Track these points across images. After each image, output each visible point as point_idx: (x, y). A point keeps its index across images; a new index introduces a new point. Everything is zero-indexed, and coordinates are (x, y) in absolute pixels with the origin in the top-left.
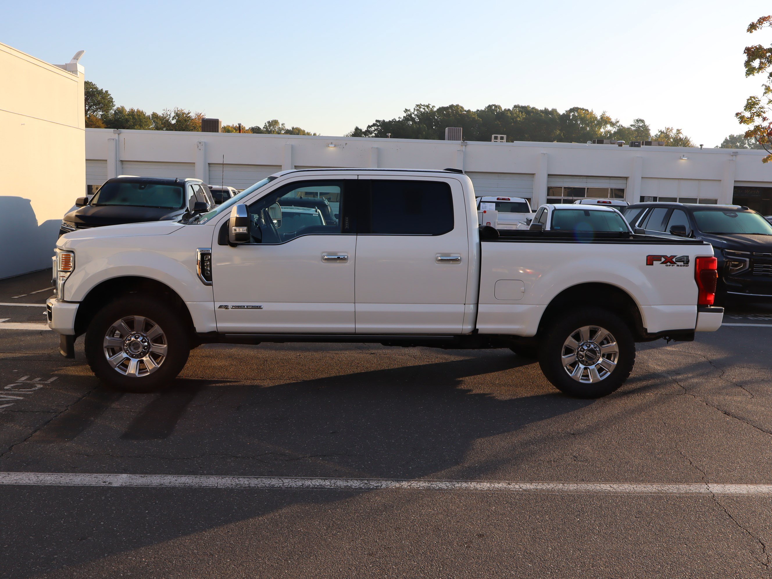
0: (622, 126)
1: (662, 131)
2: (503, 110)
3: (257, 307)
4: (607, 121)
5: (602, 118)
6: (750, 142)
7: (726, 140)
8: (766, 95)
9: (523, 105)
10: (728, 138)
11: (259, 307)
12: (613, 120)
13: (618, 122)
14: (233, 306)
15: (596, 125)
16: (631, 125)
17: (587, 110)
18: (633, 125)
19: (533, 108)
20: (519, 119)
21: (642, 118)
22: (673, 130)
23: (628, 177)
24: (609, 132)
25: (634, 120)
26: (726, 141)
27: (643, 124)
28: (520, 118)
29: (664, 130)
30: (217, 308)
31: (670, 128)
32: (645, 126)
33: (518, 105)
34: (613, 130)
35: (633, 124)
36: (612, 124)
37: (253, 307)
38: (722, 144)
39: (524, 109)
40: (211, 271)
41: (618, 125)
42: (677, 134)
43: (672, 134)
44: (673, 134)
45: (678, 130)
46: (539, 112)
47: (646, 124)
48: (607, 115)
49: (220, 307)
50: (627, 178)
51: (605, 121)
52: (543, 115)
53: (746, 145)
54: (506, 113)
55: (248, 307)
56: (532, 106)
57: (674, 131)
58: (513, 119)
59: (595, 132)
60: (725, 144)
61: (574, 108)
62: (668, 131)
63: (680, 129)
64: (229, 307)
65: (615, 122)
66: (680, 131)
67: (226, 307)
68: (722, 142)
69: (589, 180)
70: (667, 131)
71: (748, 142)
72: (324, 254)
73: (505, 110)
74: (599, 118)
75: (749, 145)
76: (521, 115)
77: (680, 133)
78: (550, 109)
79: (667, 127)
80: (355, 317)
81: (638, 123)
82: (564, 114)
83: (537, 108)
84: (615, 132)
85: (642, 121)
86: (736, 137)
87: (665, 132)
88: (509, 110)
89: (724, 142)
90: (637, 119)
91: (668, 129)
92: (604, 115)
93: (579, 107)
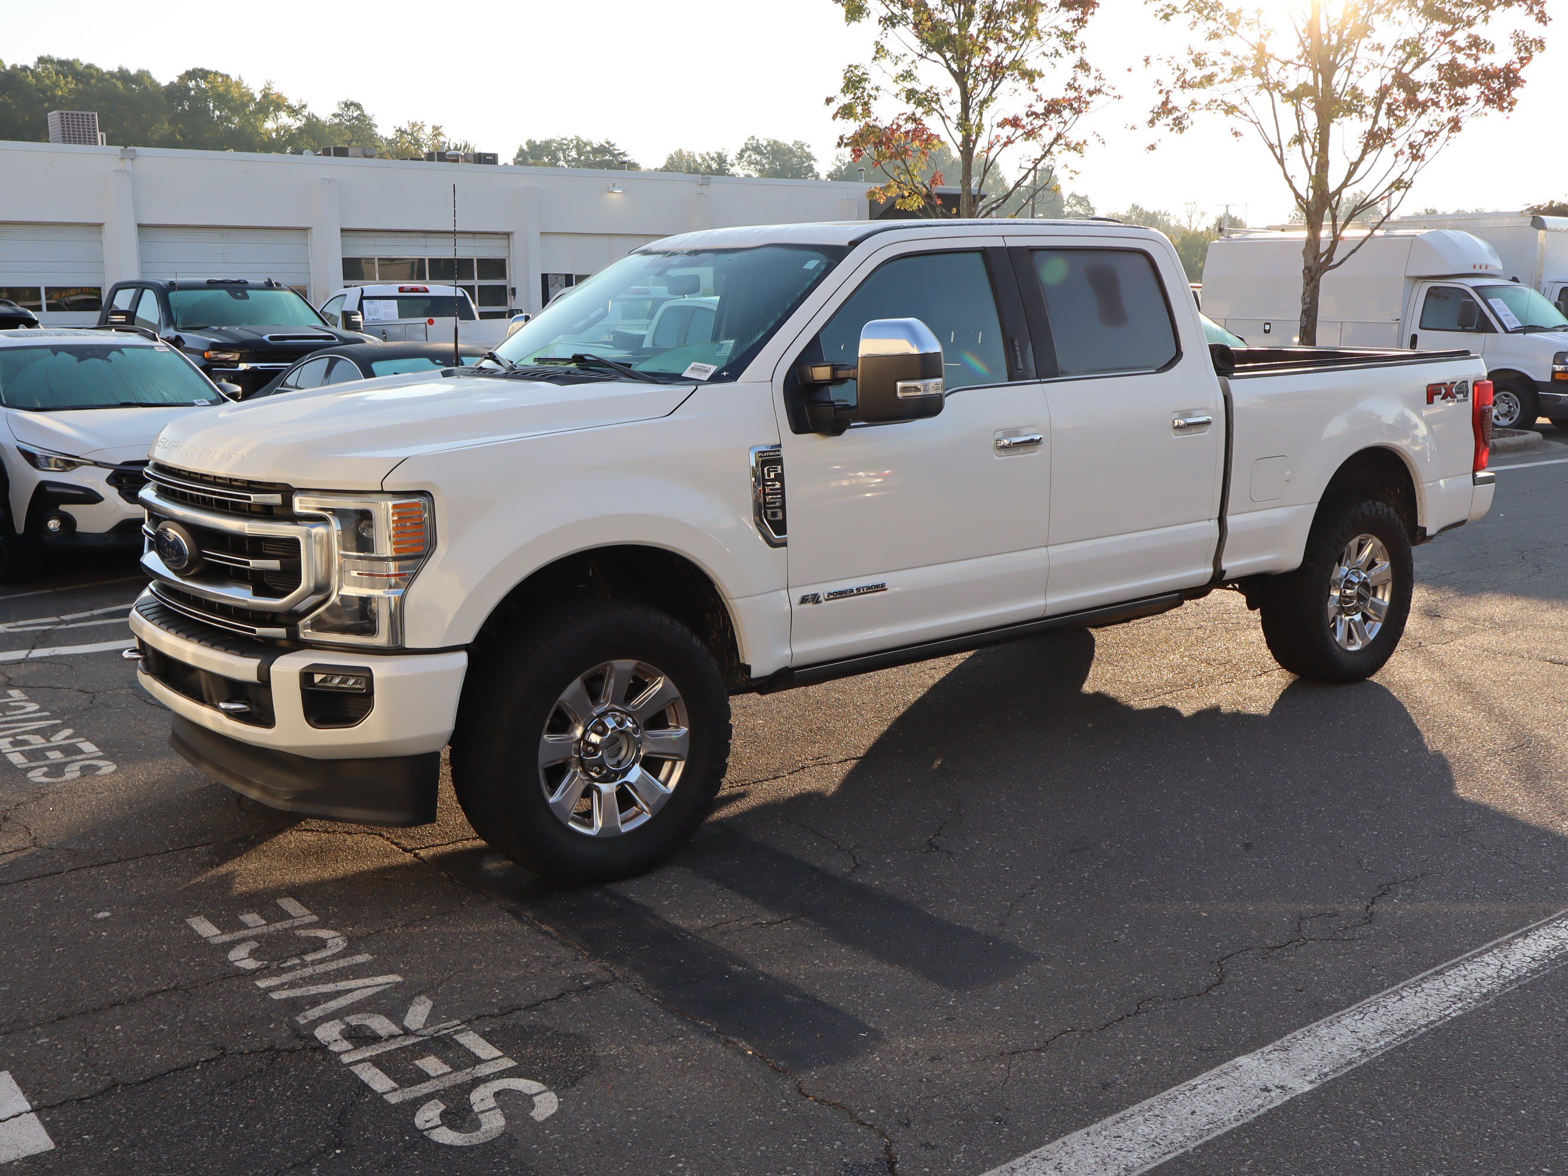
0: (313, 116)
1: (403, 129)
2: (8, 68)
3: (878, 586)
4: (280, 105)
5: (265, 96)
6: (569, 156)
7: (521, 150)
8: (877, 62)
9: (63, 58)
10: (525, 147)
11: (881, 587)
12: (294, 102)
13: (304, 106)
14: (830, 594)
15: (255, 112)
16: (335, 115)
17: (228, 76)
18: (339, 115)
19: (90, 67)
20: (60, 93)
21: (356, 100)
22: (425, 128)
23: (512, 233)
24: (287, 129)
25: (339, 104)
26: (521, 153)
27: (359, 112)
28: (61, 88)
29: (405, 126)
30: (796, 607)
31: (419, 124)
32: (365, 116)
33: (49, 56)
34: (295, 124)
35: (339, 112)
36: (293, 112)
37: (869, 588)
38: (514, 160)
39: (67, 67)
40: (783, 507)
41: (306, 114)
42: (434, 135)
43: (424, 137)
44: (426, 134)
45: (435, 128)
46: (108, 76)
47: (365, 113)
48: (276, 89)
49: (804, 600)
50: (507, 235)
51: (272, 103)
52: (119, 84)
53: (561, 163)
54: (23, 76)
55: (860, 591)
56: (85, 60)
57: (428, 130)
58: (44, 92)
59: (254, 127)
60: (520, 159)
61: (194, 70)
62: (415, 129)
63: (439, 125)
64: (821, 598)
65: (297, 107)
66: (441, 130)
67: (815, 599)
68: (514, 155)
69: (431, 241)
70: (412, 129)
71: (564, 157)
72: (999, 435)
73: (14, 67)
74: (258, 97)
75: (567, 162)
76: (62, 83)
77: (440, 134)
78: (133, 71)
79: (412, 120)
80: (1046, 580)
81: (348, 109)
82: (172, 83)
83: (98, 65)
84: (298, 128)
85: (358, 106)
86: (540, 145)
87: (409, 131)
88: (25, 68)
89: (518, 156)
90: (344, 100)
91: (414, 125)
92: (270, 89)
93: (207, 68)
